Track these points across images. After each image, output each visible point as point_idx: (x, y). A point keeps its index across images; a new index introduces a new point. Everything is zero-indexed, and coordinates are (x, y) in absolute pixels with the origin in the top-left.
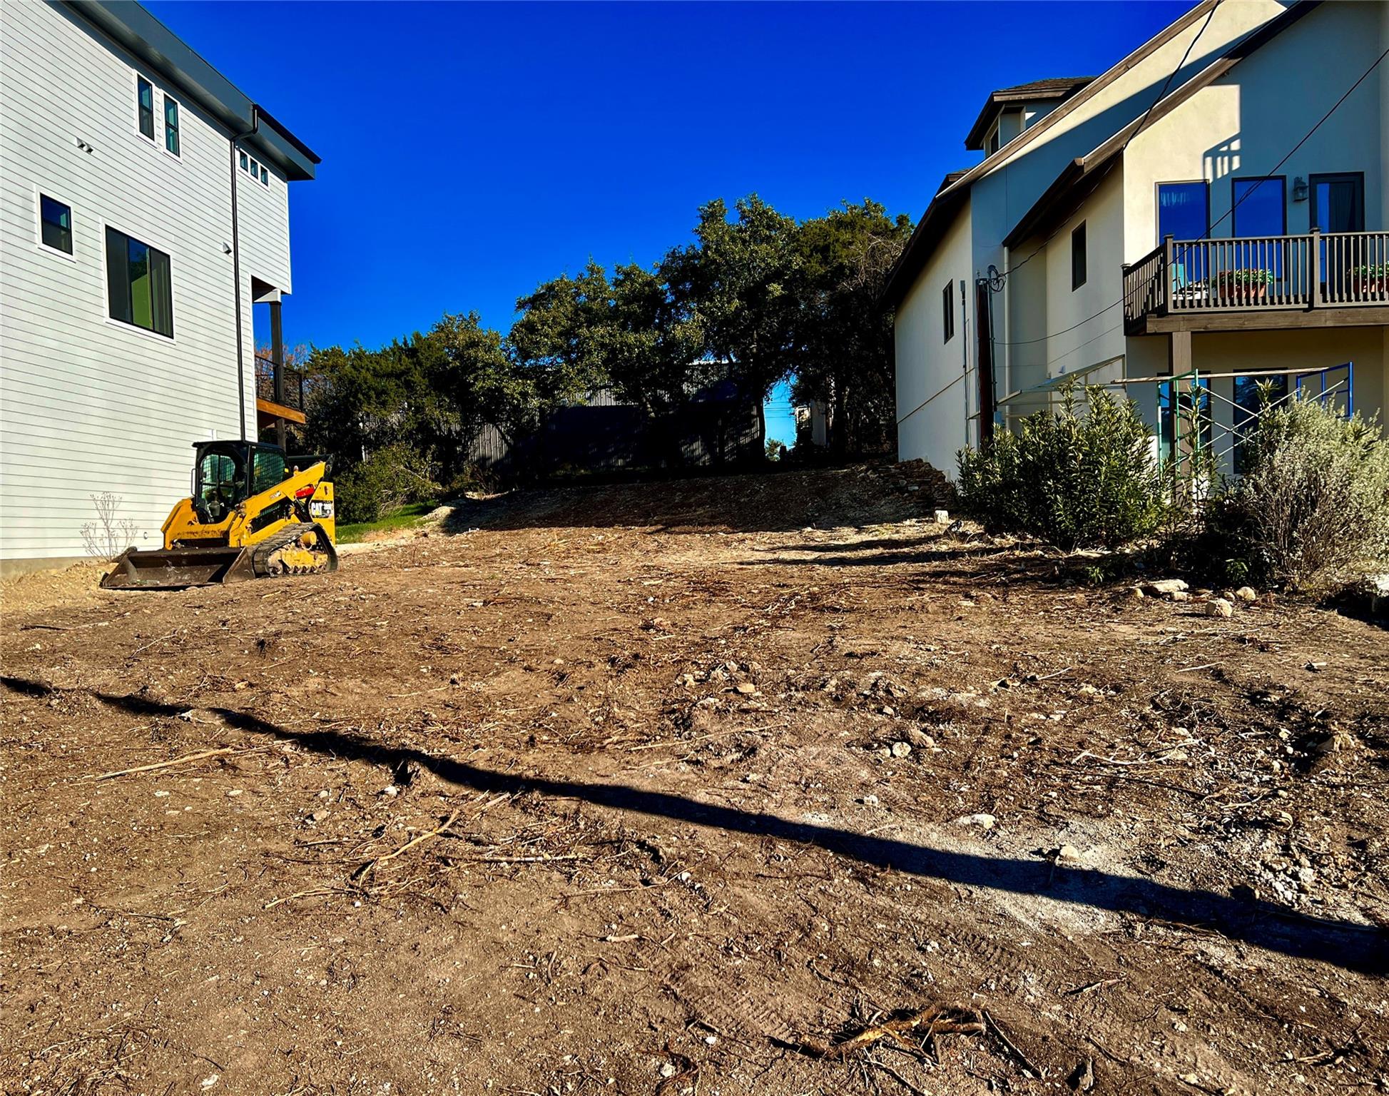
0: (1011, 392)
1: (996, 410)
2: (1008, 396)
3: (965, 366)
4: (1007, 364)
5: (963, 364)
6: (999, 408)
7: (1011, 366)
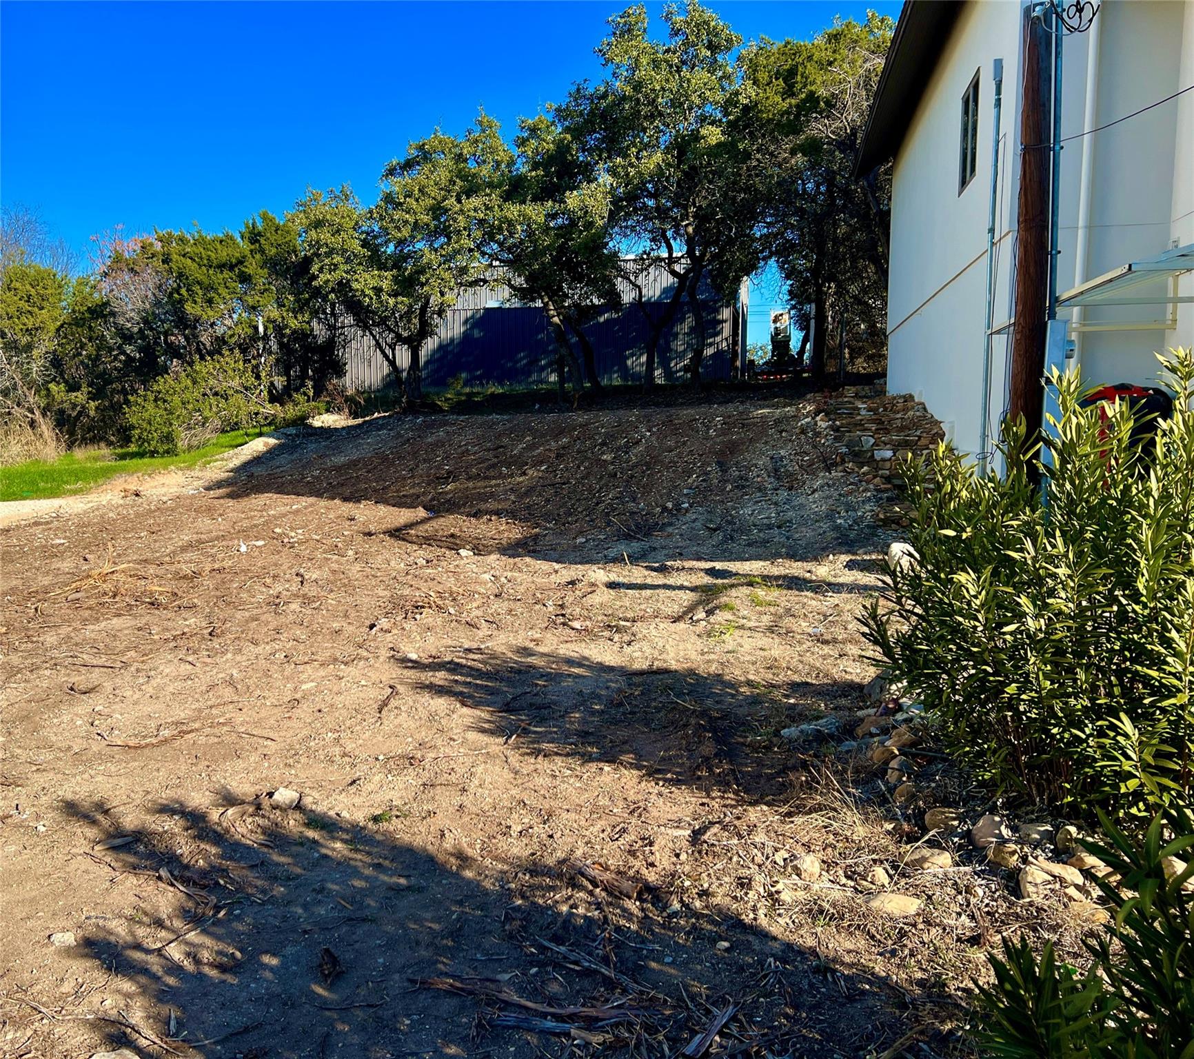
0: (1086, 279)
1: (1052, 316)
2: (1079, 287)
3: (992, 230)
4: (1081, 223)
5: (987, 226)
6: (1060, 312)
7: (1090, 227)
